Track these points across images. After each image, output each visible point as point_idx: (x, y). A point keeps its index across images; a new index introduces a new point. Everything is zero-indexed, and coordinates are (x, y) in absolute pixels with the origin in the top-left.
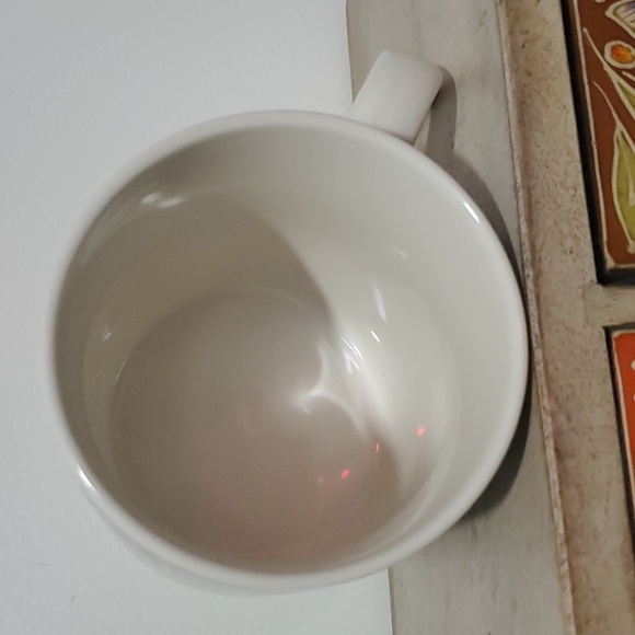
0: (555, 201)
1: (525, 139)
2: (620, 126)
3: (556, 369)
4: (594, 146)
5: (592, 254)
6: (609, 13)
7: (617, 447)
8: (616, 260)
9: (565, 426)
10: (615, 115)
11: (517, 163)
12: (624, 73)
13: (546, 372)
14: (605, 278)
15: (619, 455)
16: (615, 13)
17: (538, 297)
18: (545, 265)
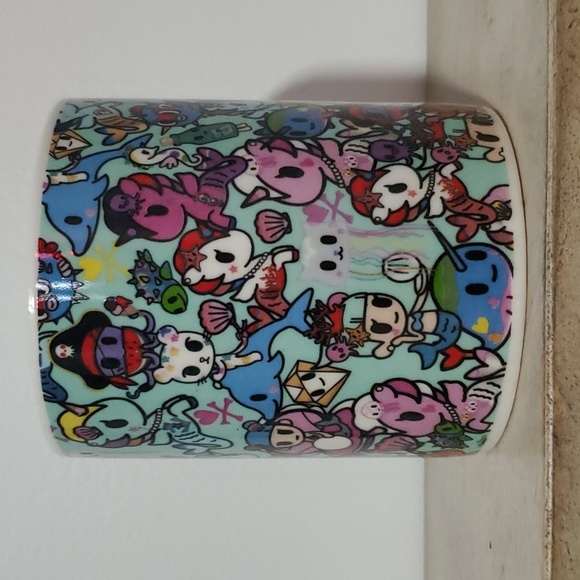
1: (561, 126)
3: (564, 359)
9: (565, 414)
11: (550, 151)
13: (554, 364)
17: (555, 290)
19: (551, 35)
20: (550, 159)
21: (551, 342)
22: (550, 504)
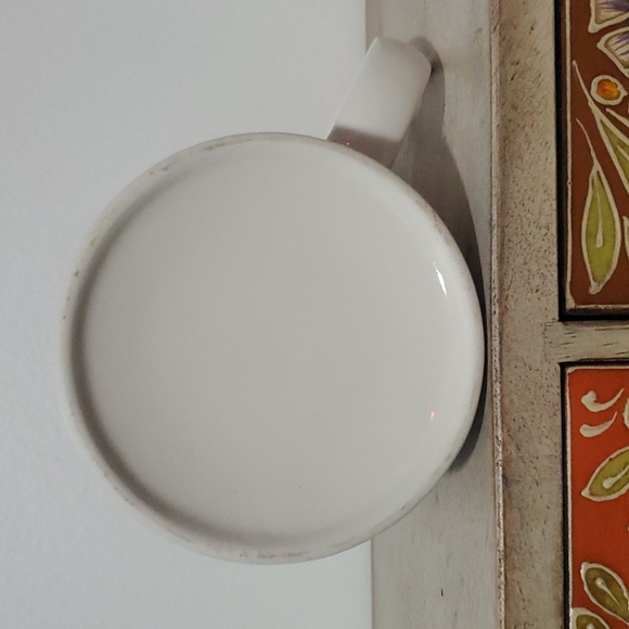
0: (526, 240)
1: (505, 176)
2: (597, 167)
3: (512, 402)
4: (569, 186)
5: (557, 293)
6: (601, 45)
7: (560, 474)
8: (577, 302)
9: (514, 455)
10: (593, 154)
11: (495, 200)
12: (608, 110)
13: (502, 406)
14: (565, 316)
15: (561, 482)
16: (606, 45)
17: (501, 334)
18: (511, 303)
19: (494, 87)
20: (495, 207)
21: (498, 384)
22: (502, 545)
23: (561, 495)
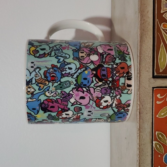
0: (145, 60)
1: (141, 46)
2: (162, 43)
3: (141, 96)
4: (156, 48)
5: (152, 72)
6: (164, 16)
7: (152, 112)
8: (157, 74)
9: (142, 107)
10: (161, 41)
11: (139, 51)
12: (165, 30)
13: (139, 97)
14: (154, 77)
15: (152, 114)
16: (165, 16)
17: (139, 81)
18: (142, 74)
19: (139, 25)
20: (138, 52)
21: (138, 92)
22: (138, 127)
23: (152, 116)
